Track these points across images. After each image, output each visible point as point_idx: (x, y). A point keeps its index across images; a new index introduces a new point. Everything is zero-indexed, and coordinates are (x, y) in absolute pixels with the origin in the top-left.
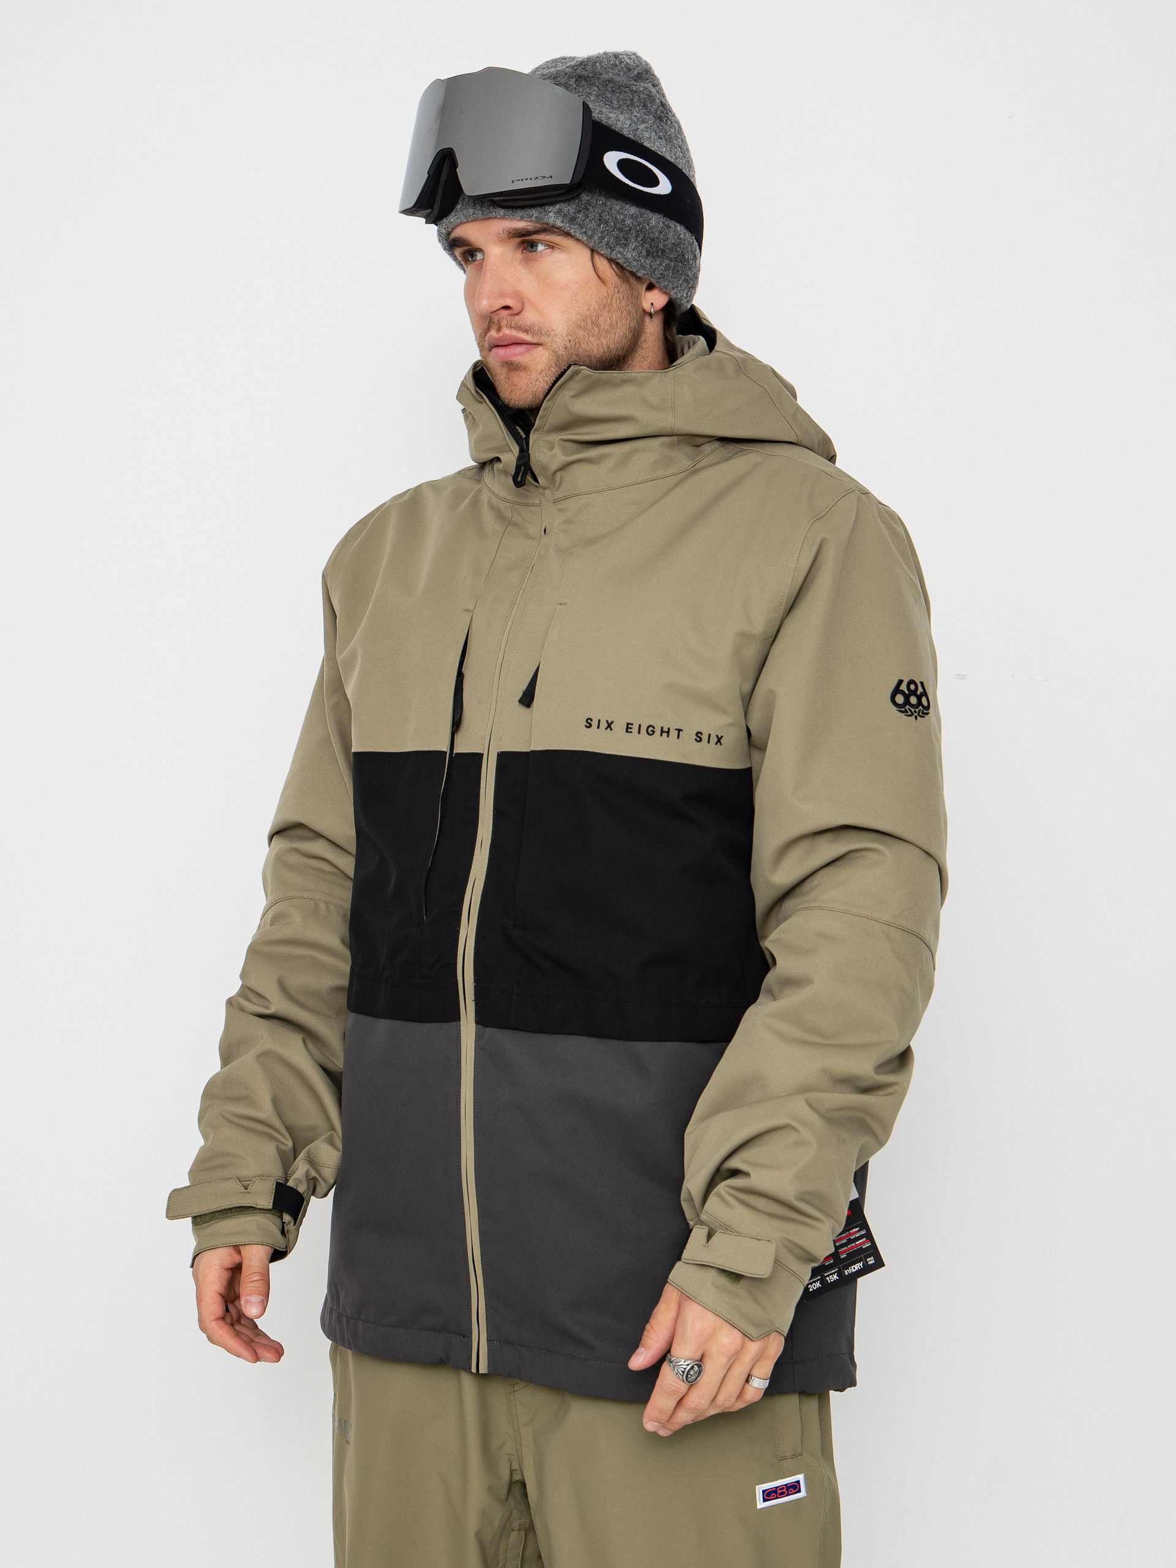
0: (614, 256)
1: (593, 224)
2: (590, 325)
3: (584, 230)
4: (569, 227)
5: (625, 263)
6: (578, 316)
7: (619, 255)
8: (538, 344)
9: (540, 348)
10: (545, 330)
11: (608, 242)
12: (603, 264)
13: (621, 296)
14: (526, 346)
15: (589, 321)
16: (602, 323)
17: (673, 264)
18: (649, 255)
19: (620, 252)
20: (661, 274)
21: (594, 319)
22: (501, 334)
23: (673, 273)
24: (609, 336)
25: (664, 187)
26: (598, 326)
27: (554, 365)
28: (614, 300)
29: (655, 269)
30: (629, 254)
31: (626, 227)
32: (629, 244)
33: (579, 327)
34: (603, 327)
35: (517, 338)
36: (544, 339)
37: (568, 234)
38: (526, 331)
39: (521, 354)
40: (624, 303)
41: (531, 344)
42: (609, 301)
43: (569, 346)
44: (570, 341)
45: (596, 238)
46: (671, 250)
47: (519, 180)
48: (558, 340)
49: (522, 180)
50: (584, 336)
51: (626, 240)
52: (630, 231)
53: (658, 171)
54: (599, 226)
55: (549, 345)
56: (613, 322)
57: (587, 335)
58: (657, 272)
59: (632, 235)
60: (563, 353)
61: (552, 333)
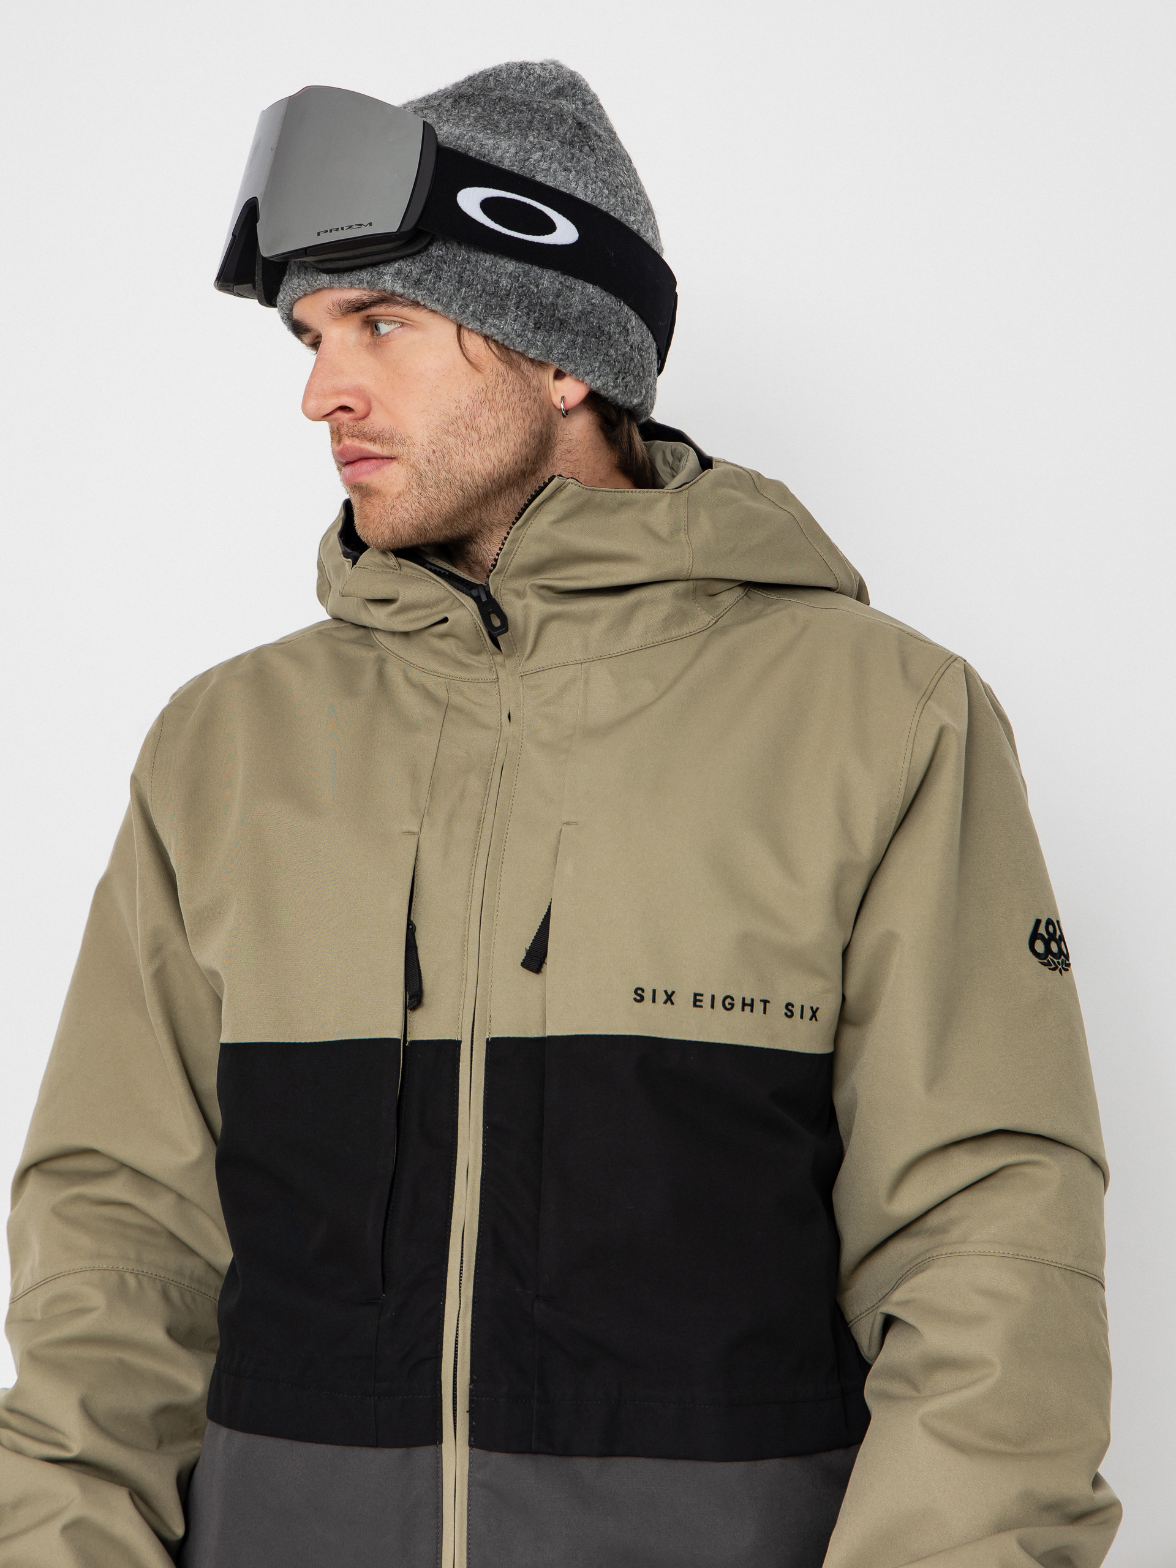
0: (486, 331)
1: (450, 289)
2: (464, 430)
3: (436, 296)
4: (414, 293)
5: (504, 340)
6: (443, 418)
7: (493, 329)
8: (392, 458)
9: (395, 464)
10: (398, 437)
11: (474, 312)
12: (475, 344)
13: (510, 388)
14: (374, 461)
15: (460, 423)
16: (482, 427)
17: (580, 340)
18: (539, 328)
19: (495, 325)
20: (562, 354)
21: (468, 421)
22: (341, 446)
23: (581, 353)
24: (497, 444)
25: (565, 233)
26: (477, 430)
27: (415, 486)
28: (498, 395)
29: (551, 347)
30: (508, 326)
31: (501, 291)
32: (507, 314)
33: (447, 432)
34: (485, 431)
35: (361, 450)
36: (397, 450)
37: (416, 304)
38: (373, 440)
39: (369, 473)
40: (515, 398)
41: (383, 458)
42: (490, 395)
43: (432, 458)
44: (434, 452)
45: (455, 307)
46: (578, 320)
47: (327, 231)
48: (416, 450)
49: (331, 231)
50: (456, 445)
51: (502, 308)
52: (508, 295)
53: (556, 213)
54: (458, 290)
55: (405, 457)
56: (500, 425)
57: (460, 444)
58: (555, 351)
59: (511, 301)
60: (427, 469)
61: (408, 442)
